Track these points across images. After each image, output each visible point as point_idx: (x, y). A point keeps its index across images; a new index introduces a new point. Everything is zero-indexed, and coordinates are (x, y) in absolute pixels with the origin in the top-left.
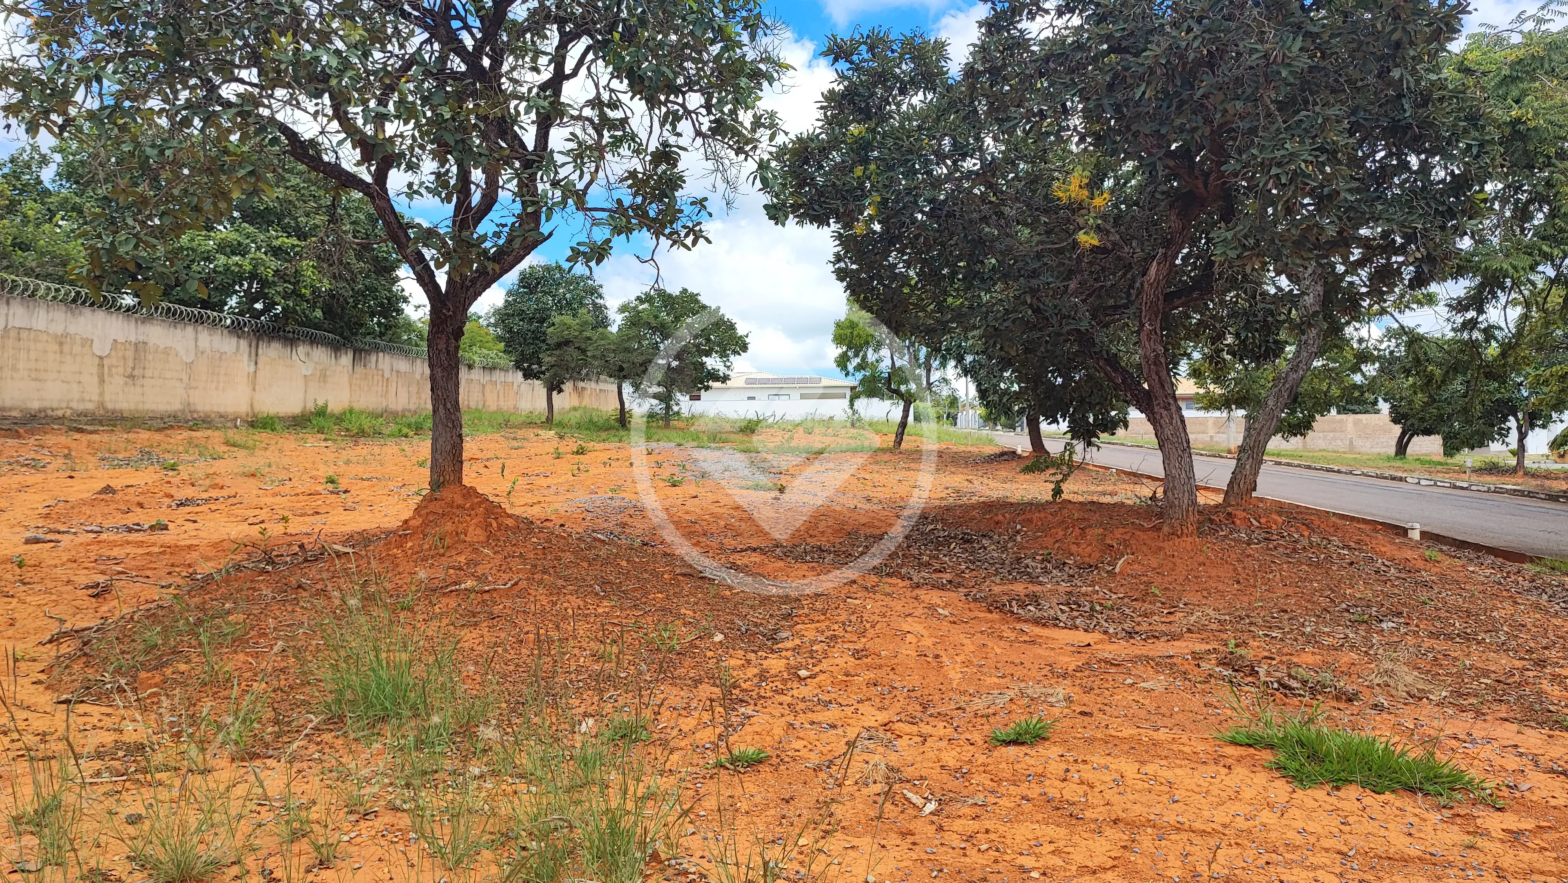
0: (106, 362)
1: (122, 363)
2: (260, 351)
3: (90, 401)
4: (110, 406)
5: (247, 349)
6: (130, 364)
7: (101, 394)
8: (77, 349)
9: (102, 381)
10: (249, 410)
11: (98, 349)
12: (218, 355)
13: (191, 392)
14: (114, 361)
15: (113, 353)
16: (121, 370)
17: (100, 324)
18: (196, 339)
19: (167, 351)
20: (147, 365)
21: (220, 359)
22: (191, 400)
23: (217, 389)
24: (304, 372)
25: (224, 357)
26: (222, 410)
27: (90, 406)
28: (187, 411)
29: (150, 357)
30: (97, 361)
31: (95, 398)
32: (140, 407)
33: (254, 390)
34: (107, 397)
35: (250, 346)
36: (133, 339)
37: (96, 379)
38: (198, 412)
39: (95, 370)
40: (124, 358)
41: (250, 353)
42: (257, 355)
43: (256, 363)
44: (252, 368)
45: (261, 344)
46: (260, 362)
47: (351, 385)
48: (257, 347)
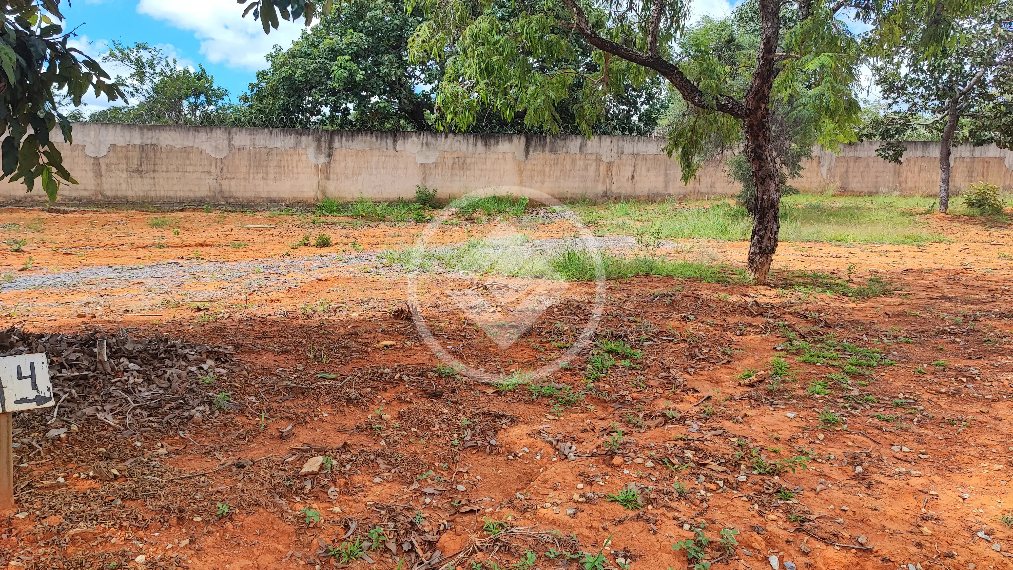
0: (101, 161)
1: (124, 161)
2: (336, 144)
3: (85, 190)
4: (109, 193)
5: (314, 144)
6: (136, 161)
7: (99, 185)
9: (98, 174)
10: (320, 196)
11: (90, 151)
12: (265, 151)
13: (225, 183)
14: (113, 160)
15: (111, 154)
16: (124, 167)
17: (92, 133)
18: (230, 140)
19: (186, 151)
20: (159, 162)
21: (269, 154)
22: (224, 188)
23: (263, 178)
24: (420, 160)
25: (275, 152)
26: (274, 195)
27: (86, 194)
28: (218, 196)
29: (164, 156)
30: (92, 161)
31: (91, 187)
32: (153, 194)
33: (328, 178)
34: (106, 187)
35: (319, 141)
36: (138, 142)
37: (91, 174)
38: (234, 198)
39: (89, 168)
40: (126, 157)
41: (318, 148)
42: (331, 148)
43: (330, 155)
44: (322, 160)
45: (336, 138)
46: (338, 154)
47: (521, 173)
48: (331, 142)
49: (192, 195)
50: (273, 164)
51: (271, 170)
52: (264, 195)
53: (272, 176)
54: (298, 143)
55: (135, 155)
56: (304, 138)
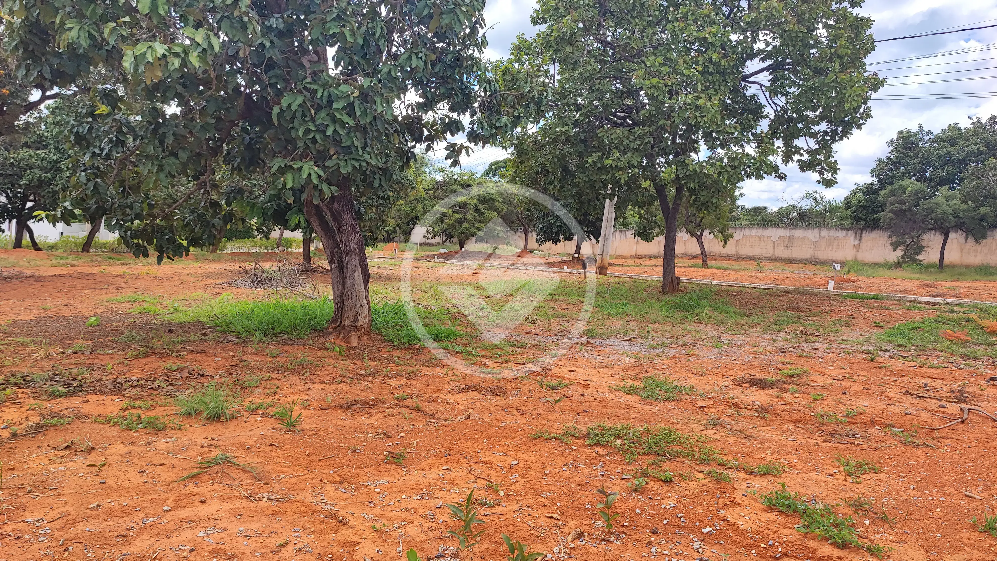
0: (776, 242)
1: (783, 242)
5: (854, 235)
7: (774, 252)
8: (765, 239)
9: (774, 248)
10: (854, 260)
11: (773, 239)
12: (833, 238)
13: (816, 252)
14: (779, 242)
15: (779, 240)
17: (774, 231)
18: (820, 233)
19: (804, 238)
20: (794, 243)
21: (835, 239)
22: (816, 254)
23: (831, 251)
25: (837, 239)
27: (769, 255)
28: (813, 258)
29: (796, 240)
30: (773, 242)
31: (772, 253)
32: (790, 256)
33: (858, 251)
34: (776, 253)
35: (856, 233)
36: (788, 235)
38: (818, 259)
39: (772, 245)
41: (856, 236)
42: (861, 236)
43: (860, 240)
44: (857, 242)
45: (864, 232)
46: (863, 240)
47: (962, 250)
48: (862, 233)
49: (803, 257)
50: (835, 244)
51: (835, 247)
52: (830, 258)
53: (834, 250)
54: (847, 234)
55: (786, 240)
56: (850, 232)
